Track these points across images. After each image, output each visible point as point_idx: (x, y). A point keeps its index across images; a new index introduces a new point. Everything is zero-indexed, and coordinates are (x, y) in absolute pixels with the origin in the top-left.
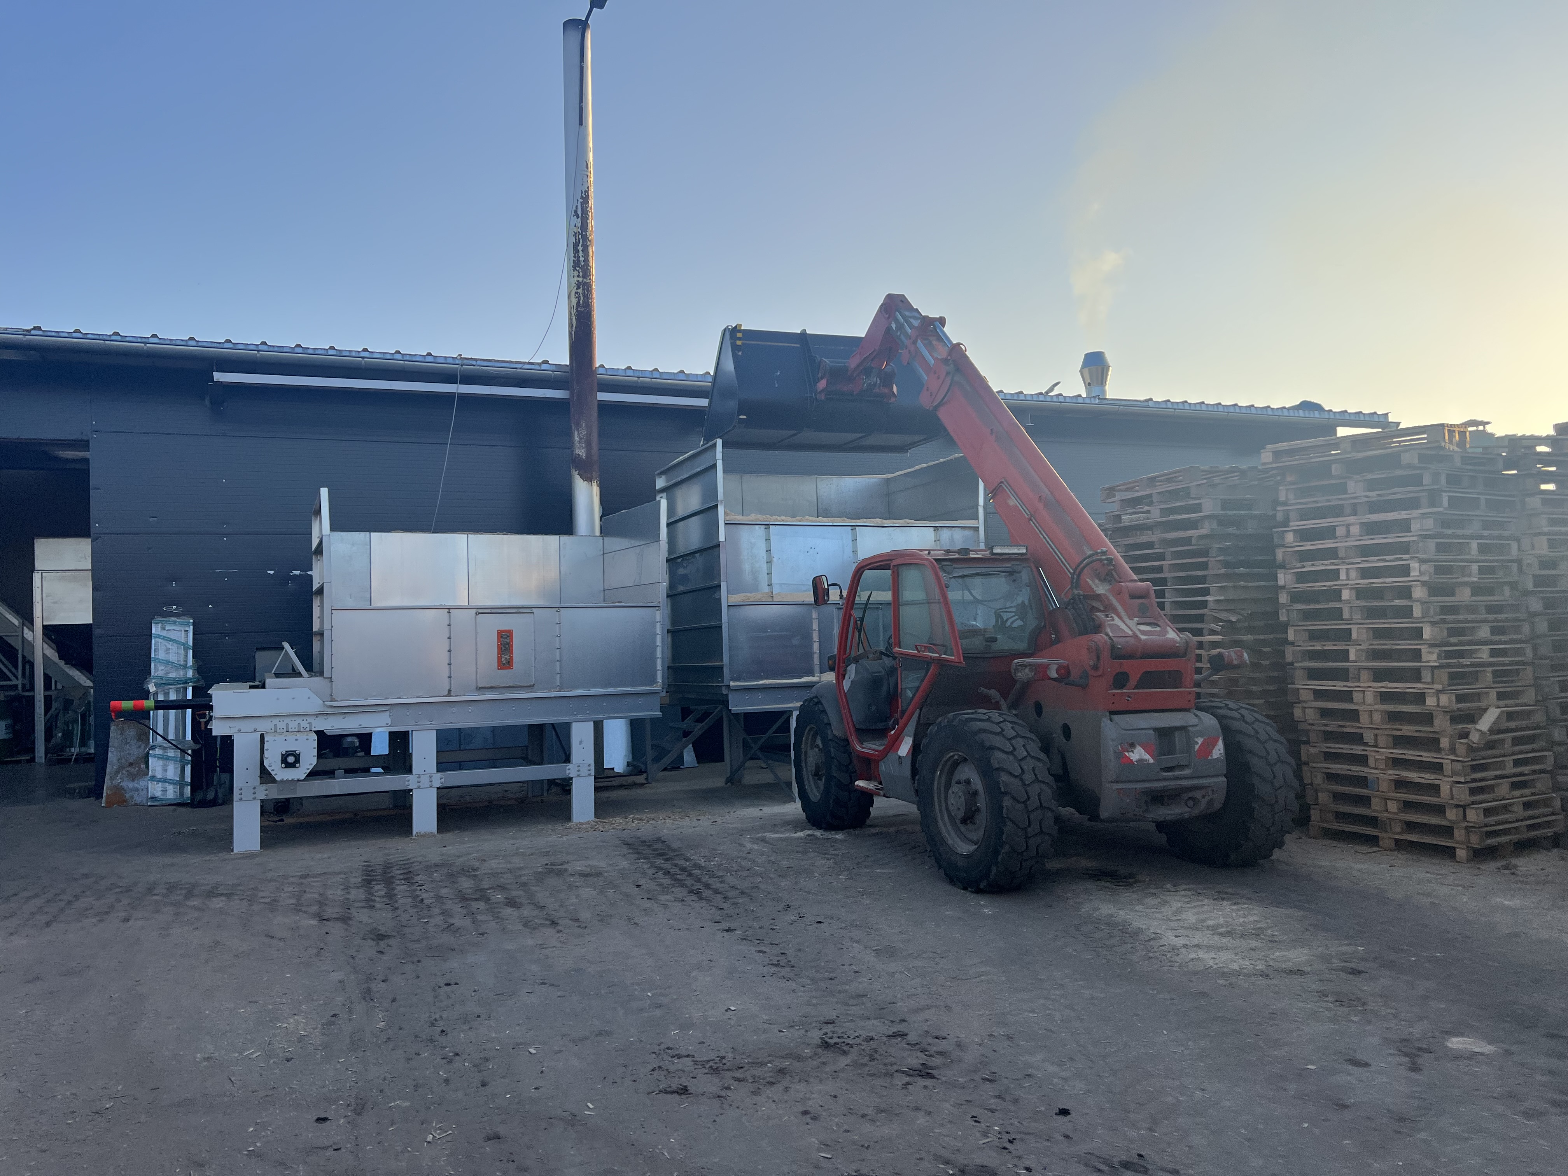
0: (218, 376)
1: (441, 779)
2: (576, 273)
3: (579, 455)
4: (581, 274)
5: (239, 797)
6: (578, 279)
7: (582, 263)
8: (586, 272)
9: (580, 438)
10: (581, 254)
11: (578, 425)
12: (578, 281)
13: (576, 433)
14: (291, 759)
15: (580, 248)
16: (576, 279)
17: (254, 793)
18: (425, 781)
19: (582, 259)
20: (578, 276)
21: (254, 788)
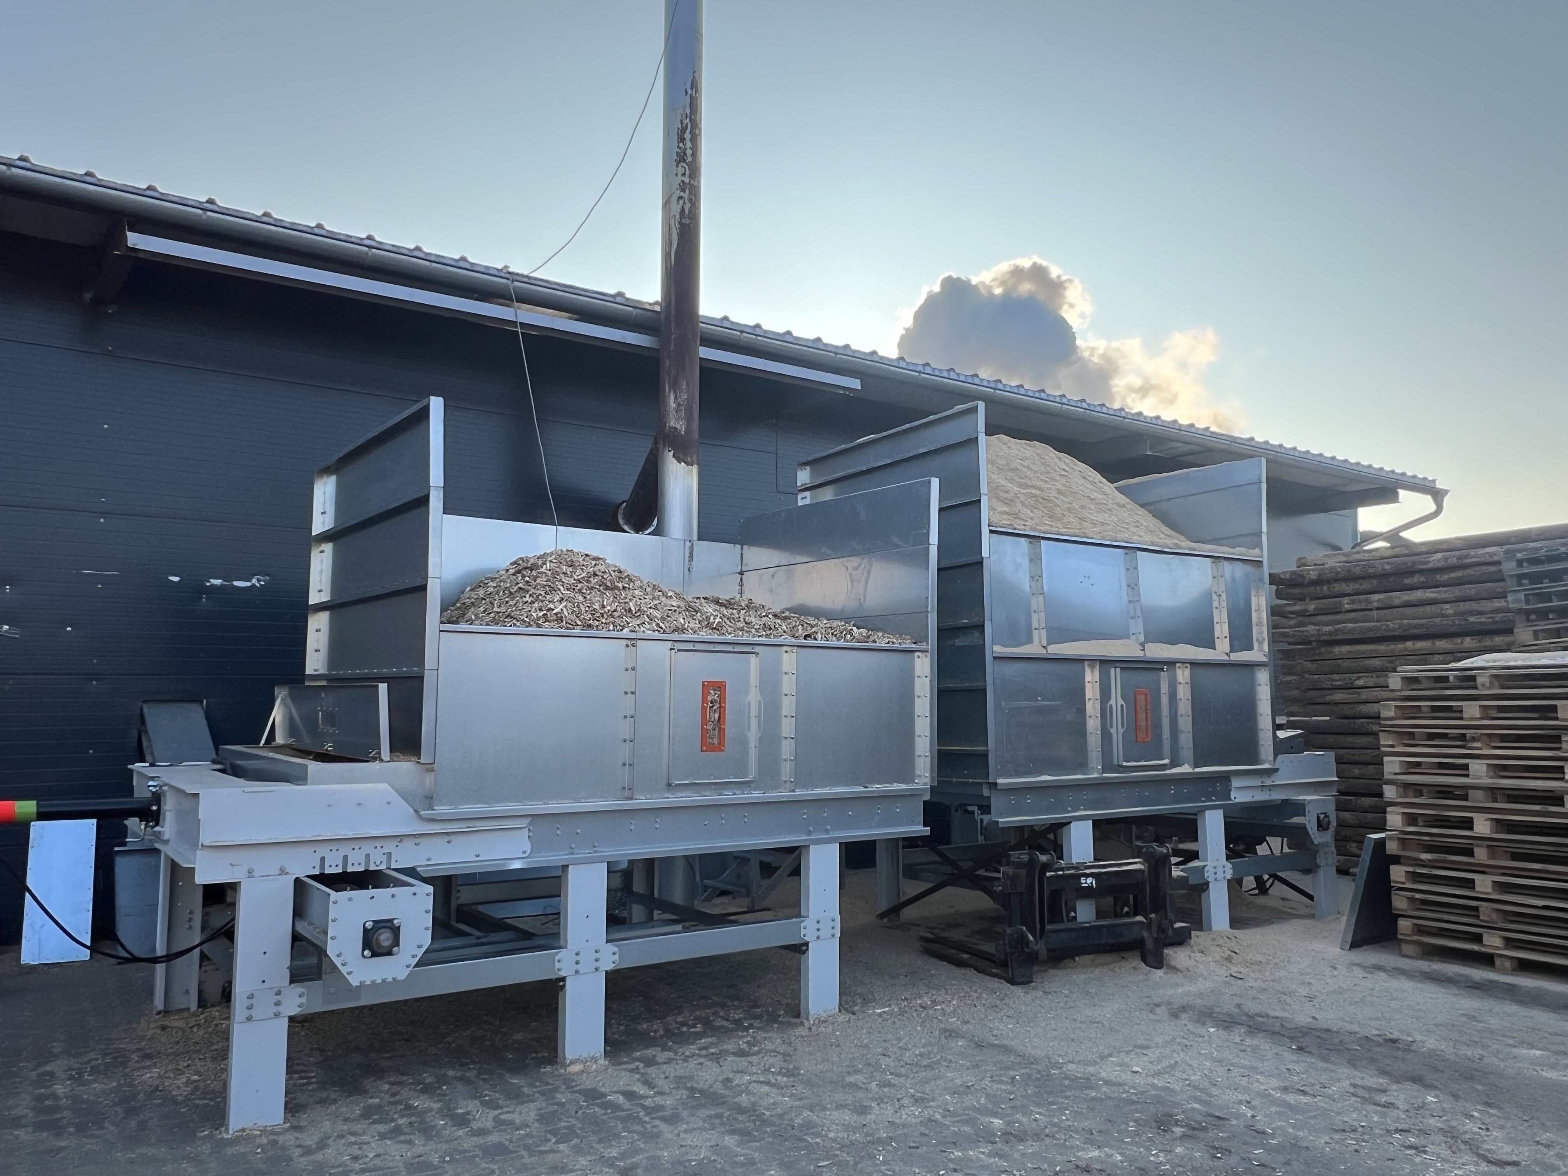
0: (134, 239)
1: (614, 954)
2: (680, 170)
3: (676, 428)
4: (687, 173)
5: (247, 1013)
6: (683, 178)
7: (689, 159)
8: (694, 171)
9: (679, 405)
10: (689, 145)
11: (675, 386)
12: (683, 182)
13: (672, 397)
14: (385, 938)
15: (687, 136)
16: (680, 178)
17: (278, 1004)
18: (588, 960)
19: (689, 152)
20: (684, 174)
21: (278, 993)
